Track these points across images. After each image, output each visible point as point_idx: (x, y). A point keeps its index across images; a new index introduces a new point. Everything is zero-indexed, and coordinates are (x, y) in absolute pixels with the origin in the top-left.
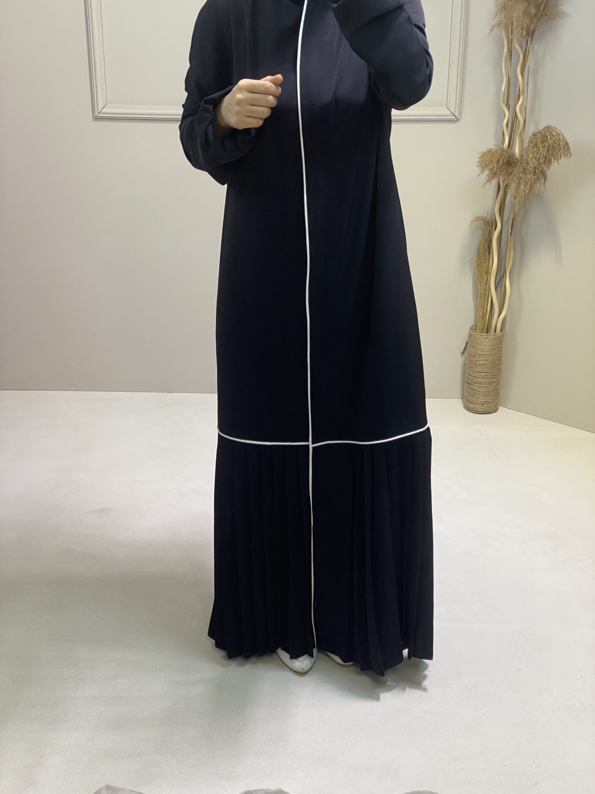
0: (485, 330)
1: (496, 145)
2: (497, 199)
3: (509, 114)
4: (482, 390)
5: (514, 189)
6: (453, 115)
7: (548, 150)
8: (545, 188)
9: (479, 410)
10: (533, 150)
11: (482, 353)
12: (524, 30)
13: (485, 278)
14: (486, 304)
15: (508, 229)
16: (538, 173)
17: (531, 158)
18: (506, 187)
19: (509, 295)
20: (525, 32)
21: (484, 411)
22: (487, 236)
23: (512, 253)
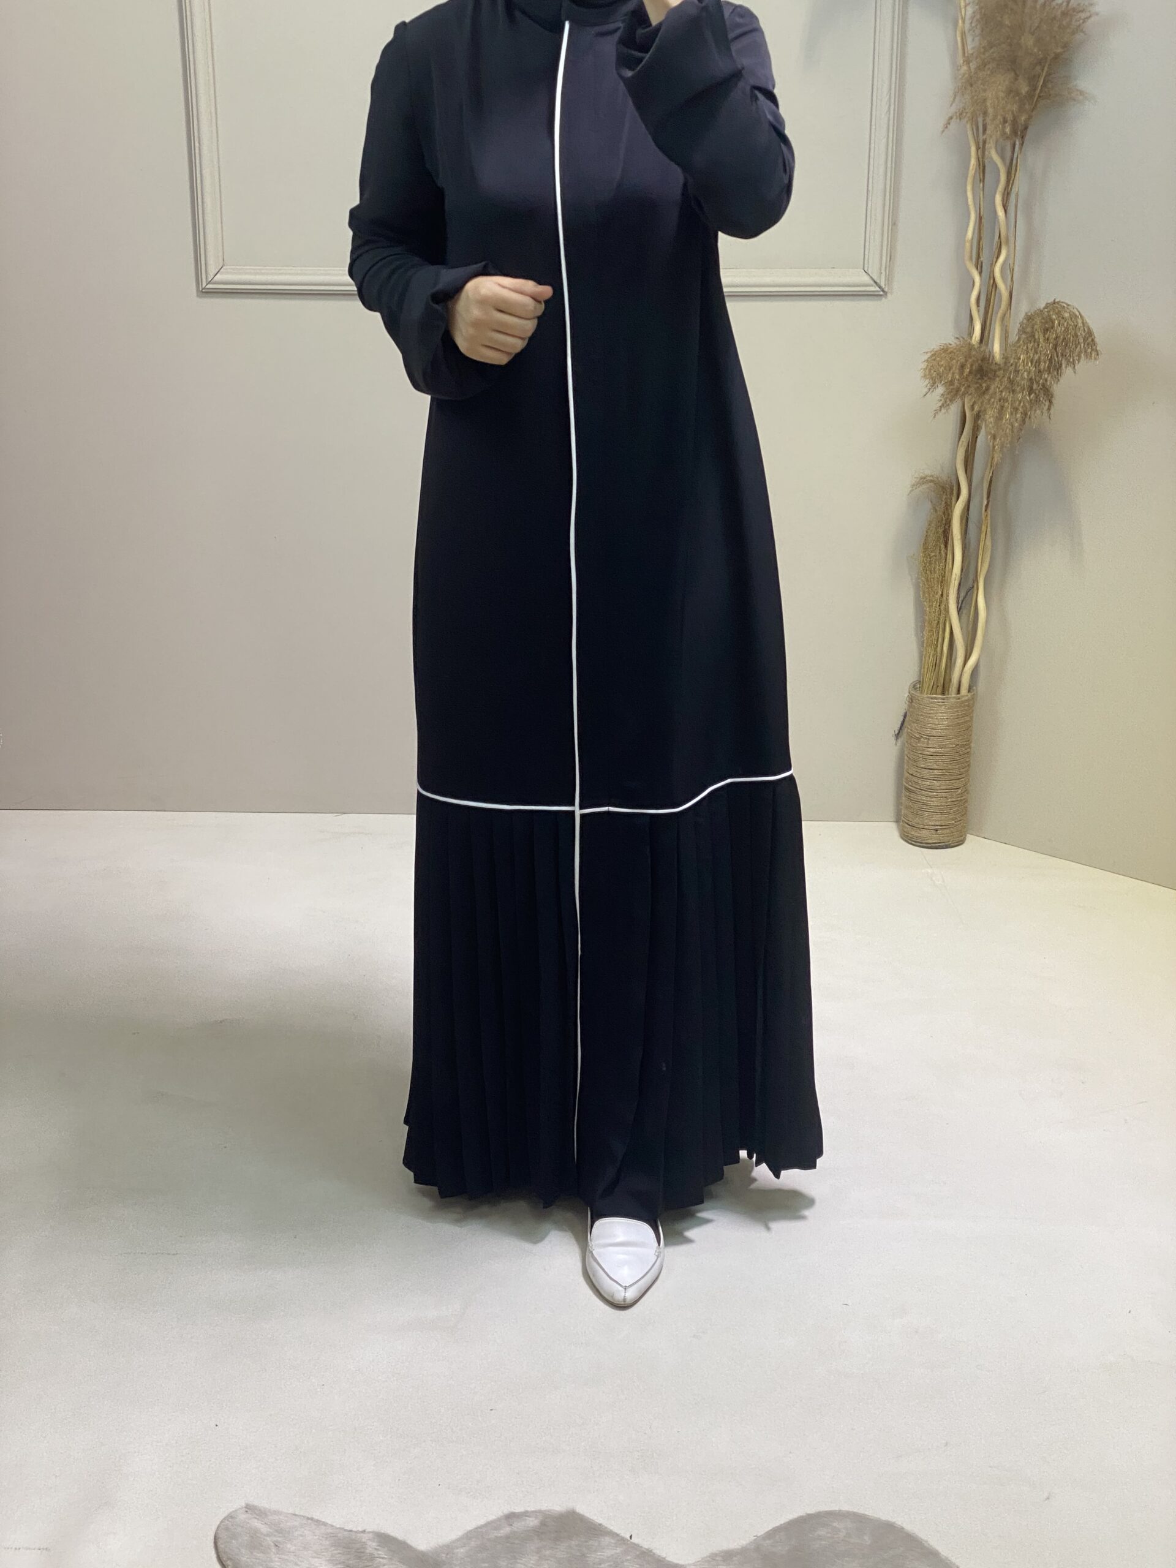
0: (940, 690)
1: (957, 338)
2: (960, 443)
3: (981, 280)
4: (935, 802)
5: (992, 419)
6: (875, 285)
7: (1055, 347)
8: (1050, 418)
9: (930, 842)
10: (1027, 348)
11: (934, 733)
12: (1007, 124)
13: (937, 593)
14: (940, 640)
15: (982, 498)
16: (1036, 389)
17: (1023, 361)
18: (977, 417)
19: (984, 620)
20: (1009, 128)
21: (939, 843)
22: (941, 513)
23: (989, 543)
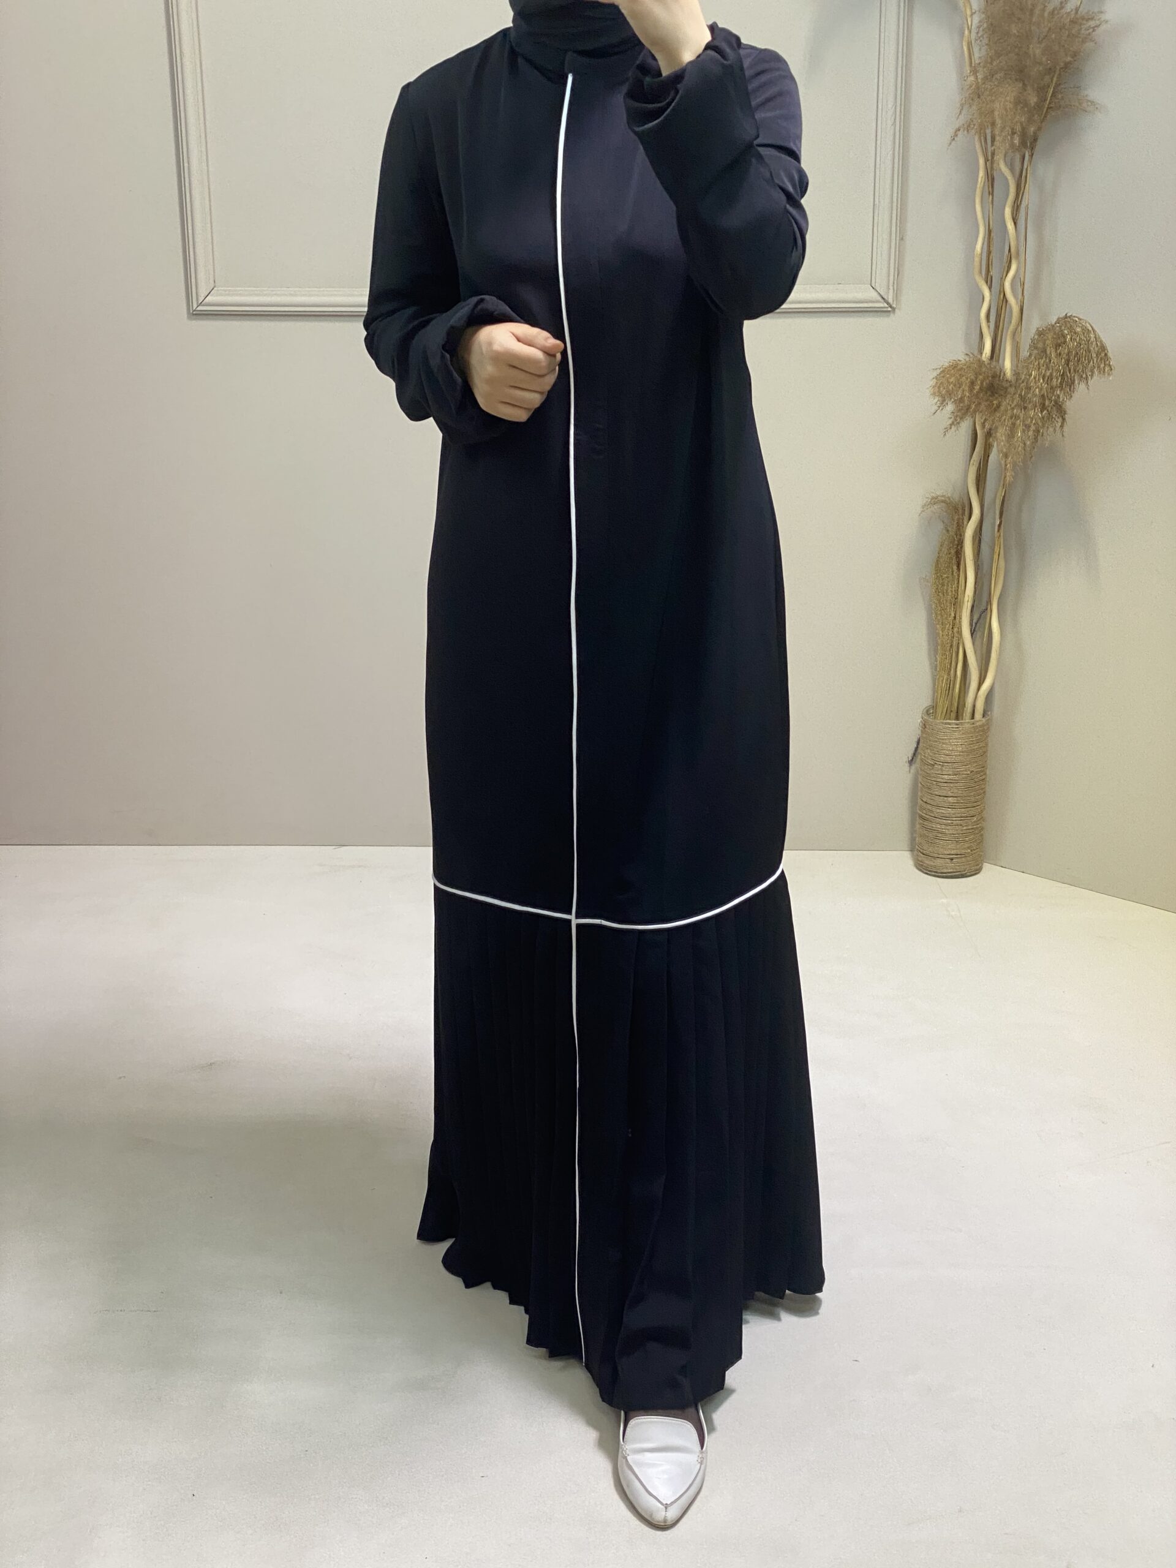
0: (953, 715)
1: (967, 354)
2: (972, 461)
3: (991, 295)
4: (950, 830)
5: (1003, 437)
6: (883, 301)
7: (1068, 362)
8: (1063, 436)
9: (945, 871)
10: (1039, 363)
11: (948, 759)
12: (1016, 135)
13: (950, 614)
14: (953, 663)
15: (994, 519)
16: (1049, 406)
17: (1035, 378)
18: (989, 434)
19: (998, 645)
20: (1018, 138)
21: (954, 872)
22: (953, 534)
23: (1002, 563)
